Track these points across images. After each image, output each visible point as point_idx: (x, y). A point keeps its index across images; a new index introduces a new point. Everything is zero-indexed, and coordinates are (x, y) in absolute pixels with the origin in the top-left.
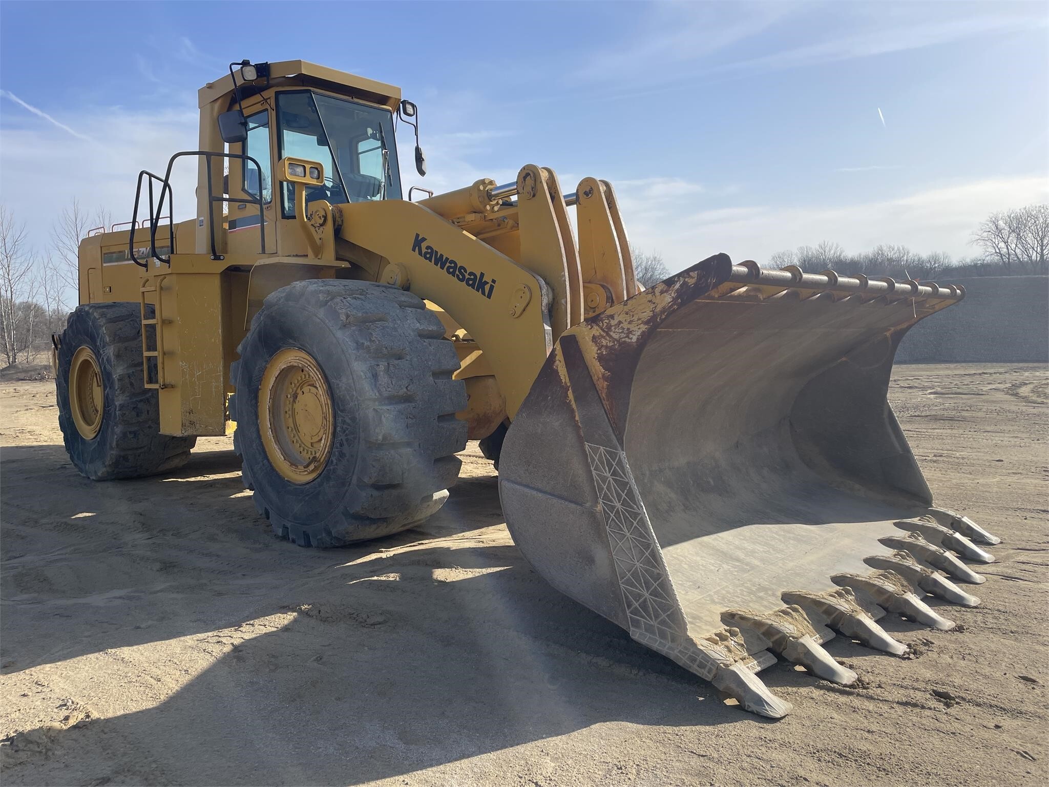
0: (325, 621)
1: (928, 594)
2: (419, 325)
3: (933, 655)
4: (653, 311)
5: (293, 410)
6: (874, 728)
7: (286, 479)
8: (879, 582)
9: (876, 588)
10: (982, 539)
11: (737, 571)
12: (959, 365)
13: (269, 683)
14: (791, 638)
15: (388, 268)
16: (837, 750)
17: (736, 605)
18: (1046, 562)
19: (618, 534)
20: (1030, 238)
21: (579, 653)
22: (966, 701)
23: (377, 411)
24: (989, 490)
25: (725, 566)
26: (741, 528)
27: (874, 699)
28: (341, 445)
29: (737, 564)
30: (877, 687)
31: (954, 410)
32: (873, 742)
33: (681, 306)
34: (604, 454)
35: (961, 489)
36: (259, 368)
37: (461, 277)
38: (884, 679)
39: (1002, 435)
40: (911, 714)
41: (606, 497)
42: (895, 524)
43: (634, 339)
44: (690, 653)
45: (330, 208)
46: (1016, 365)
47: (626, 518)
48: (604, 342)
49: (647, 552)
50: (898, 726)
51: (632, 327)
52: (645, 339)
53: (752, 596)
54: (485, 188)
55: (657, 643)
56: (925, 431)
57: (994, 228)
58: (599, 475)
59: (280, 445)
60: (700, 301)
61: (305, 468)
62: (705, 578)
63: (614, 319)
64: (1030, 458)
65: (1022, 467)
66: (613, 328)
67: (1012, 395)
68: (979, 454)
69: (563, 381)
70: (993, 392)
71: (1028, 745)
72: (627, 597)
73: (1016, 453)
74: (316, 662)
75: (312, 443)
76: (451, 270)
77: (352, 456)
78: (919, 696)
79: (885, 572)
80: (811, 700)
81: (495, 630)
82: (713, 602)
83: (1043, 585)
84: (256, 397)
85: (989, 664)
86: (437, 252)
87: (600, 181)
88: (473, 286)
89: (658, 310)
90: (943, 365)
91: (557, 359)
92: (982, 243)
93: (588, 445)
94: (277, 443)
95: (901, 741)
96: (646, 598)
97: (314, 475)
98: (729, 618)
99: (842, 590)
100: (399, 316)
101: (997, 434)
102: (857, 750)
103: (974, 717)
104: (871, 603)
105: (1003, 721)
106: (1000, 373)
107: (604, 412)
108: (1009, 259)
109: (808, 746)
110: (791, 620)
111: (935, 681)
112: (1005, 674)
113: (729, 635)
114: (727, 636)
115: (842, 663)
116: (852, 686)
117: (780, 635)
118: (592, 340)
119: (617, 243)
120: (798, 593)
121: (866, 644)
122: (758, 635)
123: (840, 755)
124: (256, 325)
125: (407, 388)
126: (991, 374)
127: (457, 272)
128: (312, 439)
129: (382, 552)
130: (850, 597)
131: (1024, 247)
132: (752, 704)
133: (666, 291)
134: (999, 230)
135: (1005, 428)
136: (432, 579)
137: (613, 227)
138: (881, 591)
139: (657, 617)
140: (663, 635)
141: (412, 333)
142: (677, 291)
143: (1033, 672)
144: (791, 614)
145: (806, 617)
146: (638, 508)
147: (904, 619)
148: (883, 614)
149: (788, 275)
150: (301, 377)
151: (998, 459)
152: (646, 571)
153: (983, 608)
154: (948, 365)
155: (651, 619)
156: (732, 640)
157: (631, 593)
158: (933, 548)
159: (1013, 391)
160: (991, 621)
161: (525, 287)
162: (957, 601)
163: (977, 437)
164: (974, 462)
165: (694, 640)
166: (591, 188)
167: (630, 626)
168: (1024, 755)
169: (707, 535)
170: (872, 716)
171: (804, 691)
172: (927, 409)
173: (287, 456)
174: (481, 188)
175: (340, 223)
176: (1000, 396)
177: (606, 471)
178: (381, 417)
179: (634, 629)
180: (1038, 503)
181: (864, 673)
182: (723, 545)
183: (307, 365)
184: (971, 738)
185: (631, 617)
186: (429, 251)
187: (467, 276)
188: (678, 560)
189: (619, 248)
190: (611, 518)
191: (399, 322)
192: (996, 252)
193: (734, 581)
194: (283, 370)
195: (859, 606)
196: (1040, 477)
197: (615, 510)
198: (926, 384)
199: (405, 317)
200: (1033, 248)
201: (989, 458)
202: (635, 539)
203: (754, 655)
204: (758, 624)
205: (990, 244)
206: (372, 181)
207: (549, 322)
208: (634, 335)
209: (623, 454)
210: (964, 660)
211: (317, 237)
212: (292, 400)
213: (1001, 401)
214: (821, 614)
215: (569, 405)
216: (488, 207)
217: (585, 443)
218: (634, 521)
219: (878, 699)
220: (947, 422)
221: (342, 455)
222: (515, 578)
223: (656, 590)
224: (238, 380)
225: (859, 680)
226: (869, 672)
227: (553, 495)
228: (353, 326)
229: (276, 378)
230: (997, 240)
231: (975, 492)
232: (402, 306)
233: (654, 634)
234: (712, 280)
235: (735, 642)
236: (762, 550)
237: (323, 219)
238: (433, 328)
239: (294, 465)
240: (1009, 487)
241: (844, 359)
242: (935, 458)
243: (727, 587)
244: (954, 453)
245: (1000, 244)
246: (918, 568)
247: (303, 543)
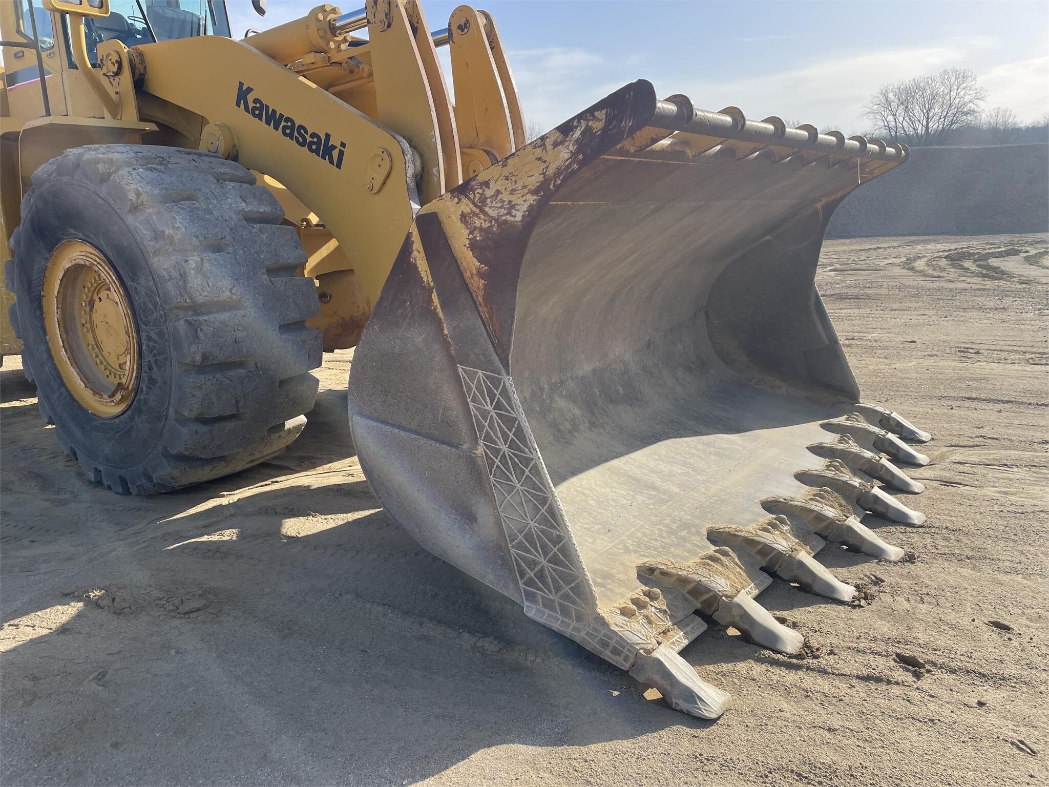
0: (120, 613)
1: (867, 512)
2: (245, 205)
3: (886, 598)
4: (544, 174)
5: (91, 322)
6: (836, 723)
7: (90, 412)
8: (817, 506)
9: (815, 514)
10: (912, 437)
11: (653, 504)
12: (854, 240)
13: (17, 727)
14: (724, 598)
15: (207, 130)
16: (795, 768)
17: (655, 552)
18: (984, 460)
19: (505, 485)
20: (917, 111)
21: (460, 633)
22: (937, 666)
23: (191, 323)
24: (908, 376)
25: (639, 497)
26: (655, 446)
27: (829, 673)
28: (150, 369)
29: (653, 493)
30: (829, 654)
31: (856, 287)
32: (837, 748)
33: (582, 164)
34: (483, 379)
35: (879, 377)
36: (38, 269)
37: (301, 140)
38: (835, 641)
39: (909, 312)
40: (877, 696)
41: (488, 438)
42: (822, 426)
43: (519, 217)
44: (600, 636)
45: (126, 51)
46: (908, 238)
47: (515, 465)
48: (477, 222)
49: (543, 508)
50: (864, 717)
51: (515, 199)
52: (534, 216)
53: (673, 537)
54: (325, 18)
55: (559, 622)
56: (833, 311)
57: (883, 100)
58: (478, 409)
59: (79, 368)
60: (610, 157)
61: (109, 397)
62: (616, 516)
63: (489, 188)
64: (942, 337)
65: (936, 348)
66: (488, 201)
67: (908, 269)
68: (891, 335)
69: (425, 279)
70: (889, 267)
71: (1022, 729)
72: (518, 565)
73: (927, 333)
74: (96, 681)
75: (120, 365)
76: (288, 131)
77: (165, 382)
78: (883, 665)
79: (820, 491)
80: (752, 683)
81: (354, 606)
82: (627, 551)
83: (987, 490)
84: (40, 307)
85: (952, 606)
86: (267, 107)
87: (478, 11)
88: (317, 152)
89: (551, 172)
90: (839, 241)
91: (414, 248)
92: (871, 116)
93: (462, 369)
94: (75, 366)
95: (871, 742)
96: (543, 567)
97: (122, 407)
98: (647, 574)
99: (775, 519)
100: (215, 193)
101: (905, 312)
102: (819, 765)
103: (951, 690)
104: (809, 533)
105: (985, 693)
106: (894, 248)
107: (481, 322)
108: (896, 132)
109: (757, 763)
110: (720, 568)
111: (896, 638)
112: (973, 620)
113: (648, 600)
114: (646, 602)
115: (782, 621)
116: (799, 656)
117: (711, 594)
118: (461, 220)
119: (503, 95)
120: (727, 530)
121: (808, 589)
122: (683, 595)
123: (799, 775)
124: (27, 210)
125: (230, 290)
126: (885, 248)
127: (296, 134)
128: (118, 359)
129: (223, 496)
130: (786, 528)
131: (910, 119)
132: (681, 701)
133: (562, 143)
134: (888, 102)
135: (910, 305)
136: (280, 534)
137: (497, 74)
138: (820, 517)
139: (558, 589)
140: (565, 612)
141: (234, 216)
142: (577, 141)
143: (1003, 613)
144: (721, 560)
145: (737, 560)
146: (531, 452)
147: (845, 547)
148: (821, 544)
149: (728, 119)
150: (95, 278)
151: (910, 340)
152: (543, 531)
153: (930, 527)
154: (843, 241)
155: (550, 592)
156: (652, 606)
157: (524, 559)
158: (868, 454)
159: (909, 265)
160: (942, 543)
161: (383, 152)
162: (900, 520)
163: (885, 316)
164: (888, 344)
165: (606, 617)
166: (467, 20)
167: (524, 600)
168: (1020, 745)
169: (617, 457)
170: (830, 703)
171: (742, 667)
172: (829, 287)
173: (89, 381)
174: (321, 17)
175: (142, 70)
176: (898, 271)
177: (486, 403)
178: (197, 331)
179: (528, 604)
180: (961, 389)
181: (811, 633)
182: (636, 470)
183: (96, 263)
184: (954, 726)
185: (524, 590)
186: (258, 105)
187: (309, 139)
188: (583, 494)
189: (505, 101)
190: (496, 464)
191: (215, 201)
192: (885, 126)
193: (651, 517)
194: (68, 269)
195: (795, 538)
196: (957, 359)
197: (501, 454)
198: (825, 261)
199: (224, 194)
200: (919, 121)
201: (901, 339)
202: (527, 491)
203: (679, 623)
204: (684, 581)
205: (879, 117)
206: (189, 19)
207: (417, 199)
208: (518, 210)
209: (509, 379)
210: (923, 603)
211: (111, 91)
212: (88, 309)
213: (900, 276)
214: (755, 555)
215: (434, 313)
216: (332, 45)
217: (458, 365)
218: (525, 469)
219: (833, 674)
220: (852, 300)
221: (152, 381)
222: (388, 525)
223: (555, 556)
224: (16, 286)
225: (806, 645)
226: (816, 631)
227: (419, 434)
228: (149, 208)
229: (61, 281)
230: (886, 113)
231: (894, 380)
232: (220, 179)
233: (555, 610)
234: (628, 122)
235: (656, 608)
236: (680, 471)
237: (116, 65)
238: (266, 209)
239: (98, 394)
240: (928, 372)
241: (768, 238)
242: (847, 342)
243: (642, 526)
244: (865, 335)
245: (889, 117)
246: (856, 482)
247: (121, 491)
